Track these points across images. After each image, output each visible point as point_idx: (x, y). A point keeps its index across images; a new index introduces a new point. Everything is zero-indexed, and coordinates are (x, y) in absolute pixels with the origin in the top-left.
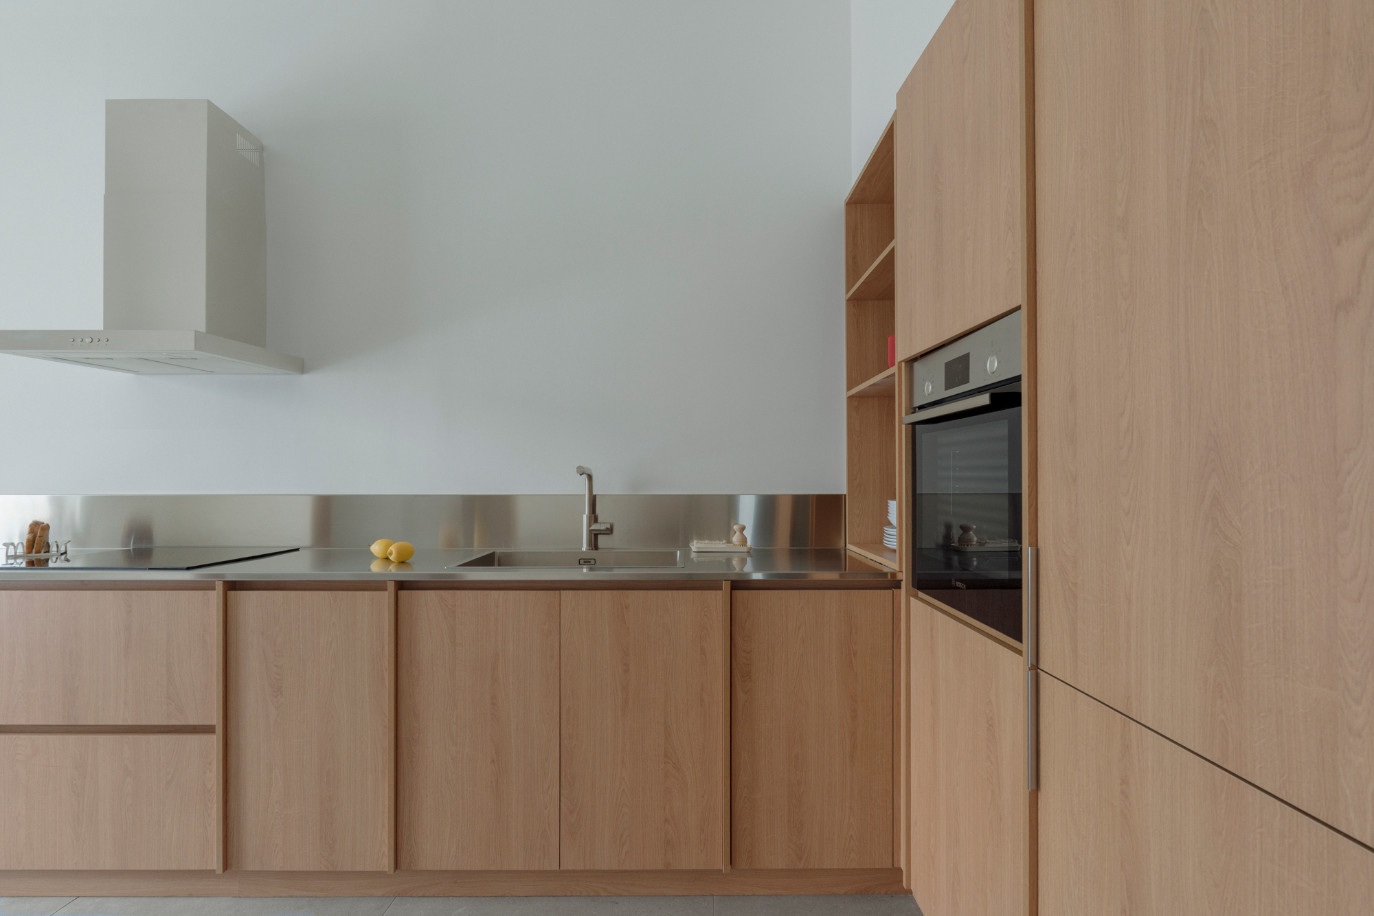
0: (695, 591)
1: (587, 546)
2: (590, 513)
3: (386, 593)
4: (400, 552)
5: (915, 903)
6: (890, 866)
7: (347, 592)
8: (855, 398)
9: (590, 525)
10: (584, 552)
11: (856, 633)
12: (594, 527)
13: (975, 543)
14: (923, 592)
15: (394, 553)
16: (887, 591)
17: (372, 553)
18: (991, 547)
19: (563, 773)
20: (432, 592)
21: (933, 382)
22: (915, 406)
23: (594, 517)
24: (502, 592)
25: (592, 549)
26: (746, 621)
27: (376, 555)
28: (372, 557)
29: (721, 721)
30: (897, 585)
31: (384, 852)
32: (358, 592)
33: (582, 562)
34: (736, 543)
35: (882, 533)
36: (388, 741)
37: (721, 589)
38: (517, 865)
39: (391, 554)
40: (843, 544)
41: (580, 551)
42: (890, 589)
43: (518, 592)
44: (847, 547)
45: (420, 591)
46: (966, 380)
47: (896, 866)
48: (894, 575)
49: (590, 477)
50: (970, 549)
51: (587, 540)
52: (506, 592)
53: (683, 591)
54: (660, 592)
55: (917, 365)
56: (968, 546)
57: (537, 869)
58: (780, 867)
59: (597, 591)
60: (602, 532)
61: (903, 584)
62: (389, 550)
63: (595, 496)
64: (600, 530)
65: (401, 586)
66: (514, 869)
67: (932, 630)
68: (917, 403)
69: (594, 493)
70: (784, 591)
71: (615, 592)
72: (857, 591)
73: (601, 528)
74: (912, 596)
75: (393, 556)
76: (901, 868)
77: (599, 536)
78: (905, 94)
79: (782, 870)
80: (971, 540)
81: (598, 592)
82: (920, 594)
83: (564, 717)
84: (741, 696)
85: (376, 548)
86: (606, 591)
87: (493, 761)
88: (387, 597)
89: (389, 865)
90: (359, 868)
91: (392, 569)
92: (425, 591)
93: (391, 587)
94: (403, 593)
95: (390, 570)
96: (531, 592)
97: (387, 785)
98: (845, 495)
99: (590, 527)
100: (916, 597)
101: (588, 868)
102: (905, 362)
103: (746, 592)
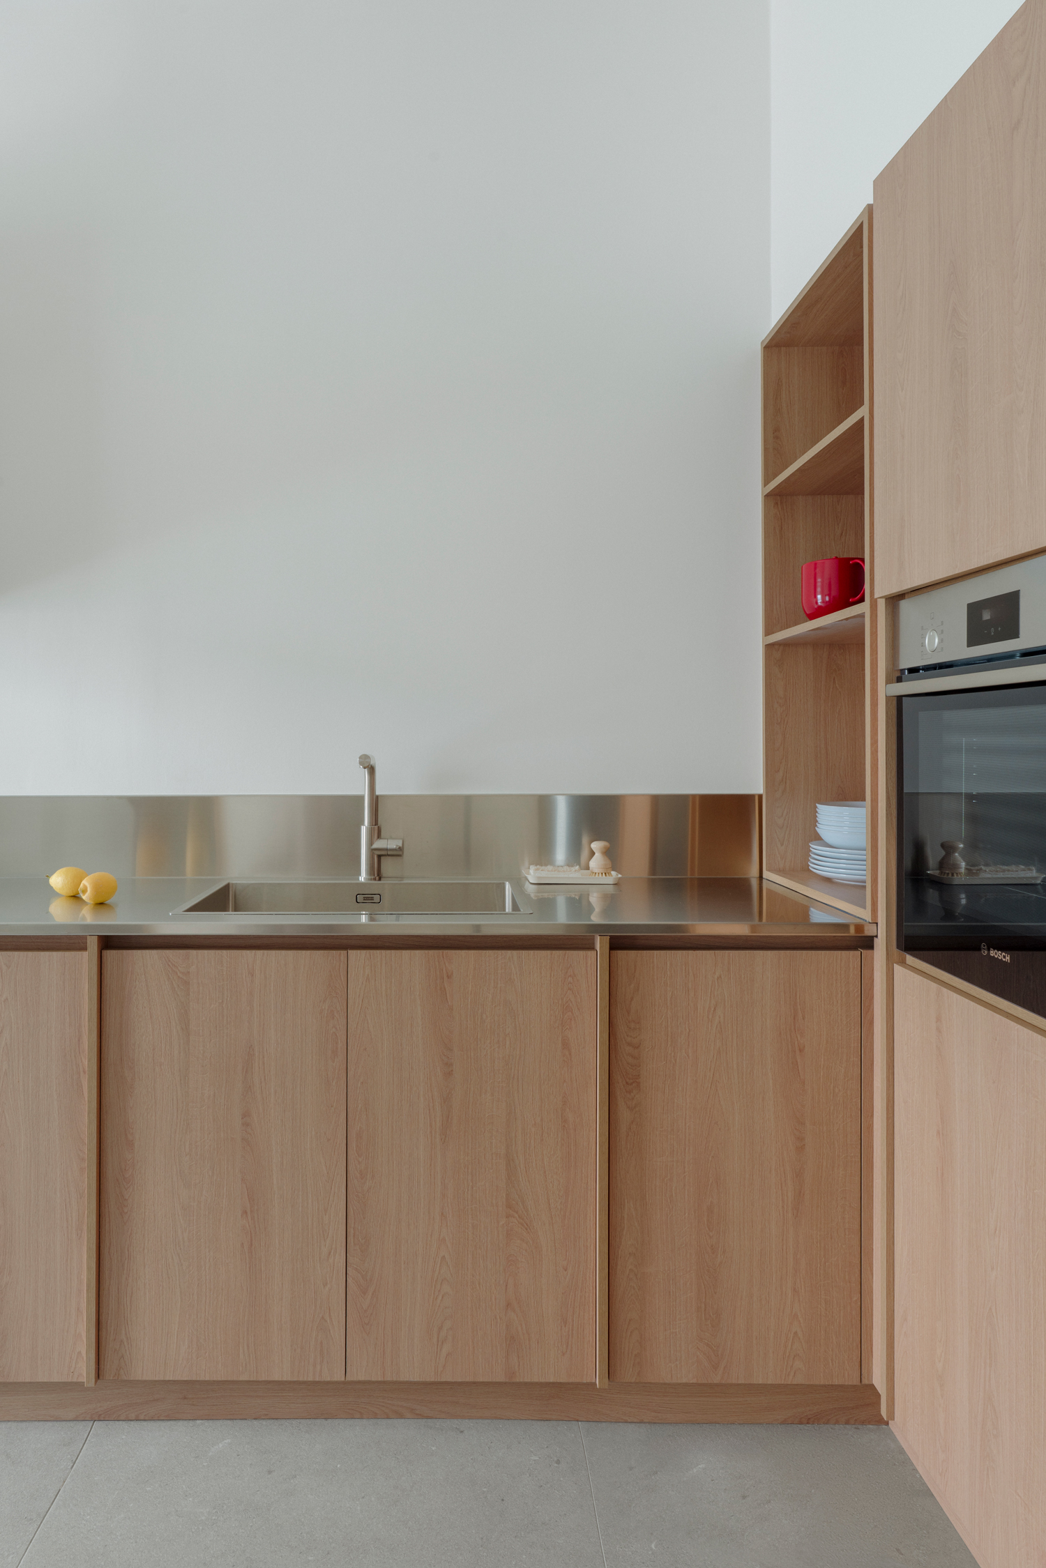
0: (554, 952)
1: (367, 874)
2: (371, 823)
3: (85, 954)
4: (97, 888)
5: (895, 1440)
6: (856, 1382)
7: (25, 953)
8: (776, 647)
9: (370, 842)
10: (362, 884)
11: (804, 1019)
12: (379, 844)
13: (963, 870)
14: (911, 955)
15: (89, 890)
16: (852, 953)
17: (52, 887)
18: (989, 878)
19: (351, 1231)
20: (154, 952)
21: (942, 632)
22: (902, 667)
23: (377, 831)
24: (259, 953)
25: (375, 879)
26: (632, 999)
27: (58, 891)
28: (52, 894)
29: (594, 1152)
30: (867, 943)
31: (80, 1353)
32: (42, 953)
33: (360, 898)
34: (596, 870)
35: (807, 853)
36: (87, 1182)
37: (592, 948)
38: (281, 1372)
39: (84, 891)
40: (754, 872)
41: (358, 882)
42: (855, 948)
43: (284, 952)
44: (764, 876)
45: (135, 951)
46: (1014, 633)
47: (865, 1381)
48: (859, 928)
49: (372, 770)
50: (957, 880)
51: (366, 864)
52: (266, 952)
53: (536, 952)
54: (499, 952)
55: (904, 605)
56: (953, 875)
57: (310, 1379)
58: (684, 1381)
59: (404, 951)
60: (389, 853)
61: (880, 944)
62: (81, 885)
63: (377, 797)
64: (387, 850)
65: (109, 943)
66: (276, 1379)
67: (938, 1019)
68: (906, 663)
69: (378, 793)
70: (690, 952)
71: (431, 952)
72: (804, 952)
73: (389, 847)
74: (897, 963)
75: (87, 894)
76: (872, 1387)
77: (382, 858)
78: (887, 181)
79: (686, 1385)
80: (956, 866)
81: (406, 953)
82: (910, 959)
83: (353, 1145)
84: (624, 1115)
85: (57, 881)
86: (417, 952)
87: (245, 1212)
88: (86, 960)
89: (88, 1373)
90: (42, 1378)
91: (88, 916)
92: (144, 951)
93: (93, 945)
94: (110, 955)
95: (84, 918)
96: (304, 952)
97: (85, 1249)
98: (760, 796)
99: (372, 845)
100: (903, 963)
101: (389, 1378)
102: (886, 599)
103: (632, 953)
